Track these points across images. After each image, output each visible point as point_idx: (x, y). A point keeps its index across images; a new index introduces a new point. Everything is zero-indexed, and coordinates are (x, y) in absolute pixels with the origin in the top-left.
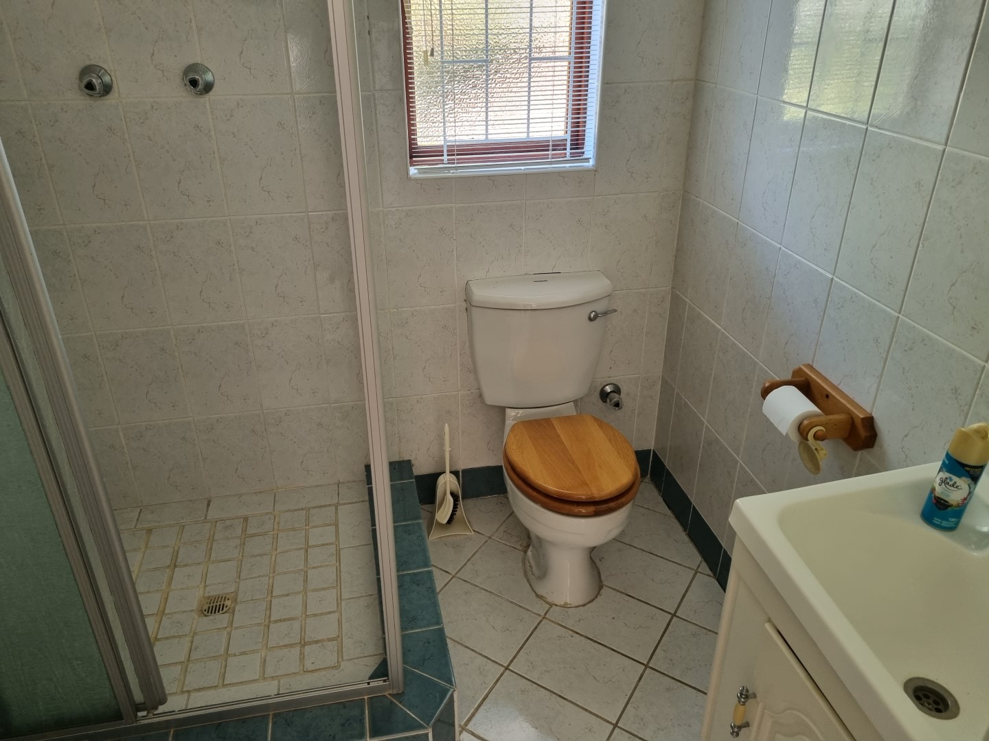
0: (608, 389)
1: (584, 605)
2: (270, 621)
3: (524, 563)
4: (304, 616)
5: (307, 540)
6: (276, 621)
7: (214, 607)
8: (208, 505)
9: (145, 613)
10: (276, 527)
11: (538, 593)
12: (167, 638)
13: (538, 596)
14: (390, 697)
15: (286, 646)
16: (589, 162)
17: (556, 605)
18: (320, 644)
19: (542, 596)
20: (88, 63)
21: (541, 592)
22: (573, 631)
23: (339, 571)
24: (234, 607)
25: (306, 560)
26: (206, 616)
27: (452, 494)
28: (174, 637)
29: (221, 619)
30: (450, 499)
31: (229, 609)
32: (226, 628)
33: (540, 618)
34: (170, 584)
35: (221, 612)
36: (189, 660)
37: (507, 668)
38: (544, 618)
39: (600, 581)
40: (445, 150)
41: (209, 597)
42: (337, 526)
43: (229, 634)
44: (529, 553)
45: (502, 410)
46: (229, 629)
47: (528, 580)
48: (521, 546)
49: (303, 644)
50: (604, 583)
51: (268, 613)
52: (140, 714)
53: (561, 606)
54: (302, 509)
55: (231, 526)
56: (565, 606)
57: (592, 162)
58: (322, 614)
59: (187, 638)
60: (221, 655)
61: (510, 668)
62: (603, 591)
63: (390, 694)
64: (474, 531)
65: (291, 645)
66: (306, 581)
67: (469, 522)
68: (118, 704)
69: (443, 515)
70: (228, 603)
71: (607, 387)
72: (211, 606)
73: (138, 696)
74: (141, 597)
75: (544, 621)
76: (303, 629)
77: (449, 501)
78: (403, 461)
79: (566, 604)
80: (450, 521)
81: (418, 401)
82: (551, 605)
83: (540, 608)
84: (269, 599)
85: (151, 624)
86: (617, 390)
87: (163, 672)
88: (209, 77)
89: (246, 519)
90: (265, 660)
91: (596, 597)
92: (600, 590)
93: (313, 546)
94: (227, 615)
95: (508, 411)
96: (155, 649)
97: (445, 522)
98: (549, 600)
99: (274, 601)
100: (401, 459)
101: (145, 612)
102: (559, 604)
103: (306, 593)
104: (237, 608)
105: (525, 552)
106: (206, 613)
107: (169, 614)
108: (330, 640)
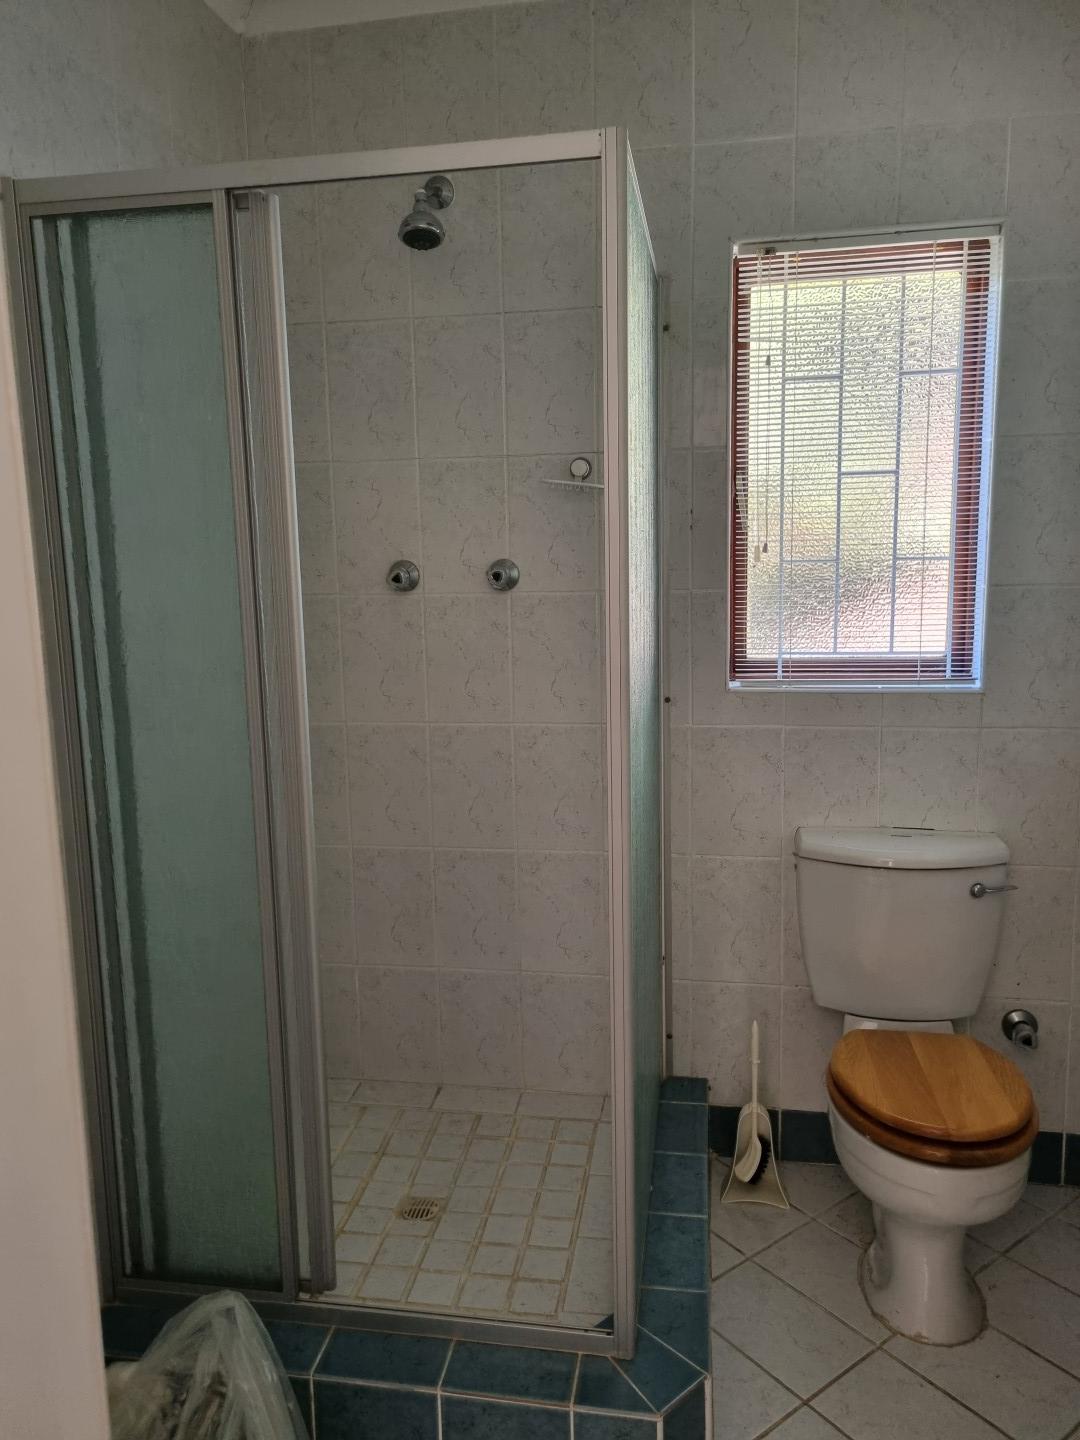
0: (1016, 1017)
1: (951, 1346)
2: (480, 1243)
3: (861, 1264)
4: (524, 1245)
5: (549, 1154)
6: (489, 1244)
7: (417, 1210)
8: (438, 1092)
9: (334, 1199)
10: (514, 1133)
11: (876, 1310)
12: (354, 1233)
13: (874, 1314)
14: (613, 1362)
15: (493, 1276)
16: (974, 683)
17: (903, 1335)
18: (537, 1284)
19: (882, 1317)
20: (400, 559)
21: (878, 1309)
22: (924, 1378)
23: (581, 1202)
24: (441, 1218)
25: (543, 1180)
26: (405, 1219)
27: (762, 1139)
28: (363, 1233)
29: (422, 1226)
30: (757, 1147)
31: (434, 1217)
32: (425, 1237)
33: (872, 1347)
34: (372, 1173)
35: (424, 1218)
36: (372, 1264)
37: (806, 1403)
38: (880, 1348)
39: (984, 1318)
40: (780, 665)
41: (413, 1198)
42: (591, 1147)
43: (427, 1246)
44: (872, 1251)
45: (839, 1015)
46: (428, 1240)
47: (863, 1290)
48: (860, 1240)
49: (515, 1278)
50: (990, 1322)
51: (480, 1232)
52: (303, 1296)
53: (911, 1338)
54: (551, 1119)
55: (459, 1121)
56: (917, 1339)
57: (978, 685)
58: (548, 1248)
59: (378, 1238)
60: (412, 1267)
61: (811, 1403)
62: (988, 1334)
63: (614, 1358)
64: (790, 1205)
65: (501, 1277)
66: (536, 1204)
67: (785, 1189)
68: (281, 1273)
69: (746, 1169)
70: (435, 1209)
71: (1013, 1014)
72: (413, 1208)
73: (305, 1271)
74: (334, 1181)
75: (878, 1354)
76: (519, 1260)
77: (756, 1148)
78: (697, 1080)
79: (919, 1336)
80: (756, 1179)
81: (722, 990)
82: (895, 1333)
83: (878, 1334)
84: (485, 1216)
85: (339, 1213)
86: (1031, 1021)
87: (339, 1268)
88: (515, 573)
89: (479, 1117)
90: (463, 1288)
91: (973, 1339)
92: (981, 1330)
93: (555, 1165)
94: (429, 1224)
95: (848, 1018)
96: (338, 1242)
97: (747, 1178)
98: (894, 1323)
99: (490, 1219)
100: (694, 1076)
101: (336, 1197)
102: (906, 1332)
103: (533, 1219)
104: (444, 1217)
105: (866, 1251)
106: (406, 1216)
107: (363, 1206)
108: (551, 1282)
